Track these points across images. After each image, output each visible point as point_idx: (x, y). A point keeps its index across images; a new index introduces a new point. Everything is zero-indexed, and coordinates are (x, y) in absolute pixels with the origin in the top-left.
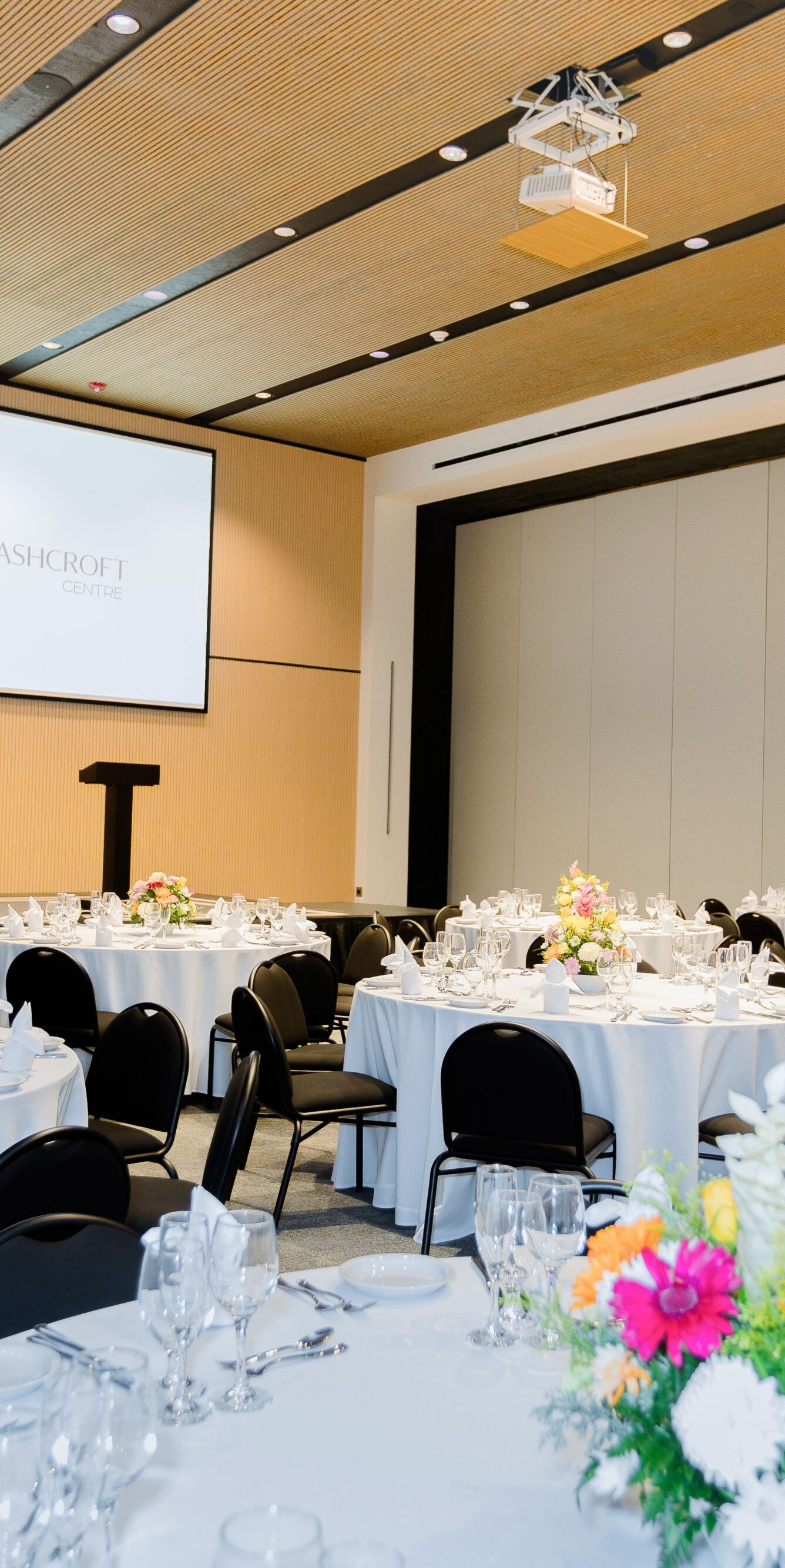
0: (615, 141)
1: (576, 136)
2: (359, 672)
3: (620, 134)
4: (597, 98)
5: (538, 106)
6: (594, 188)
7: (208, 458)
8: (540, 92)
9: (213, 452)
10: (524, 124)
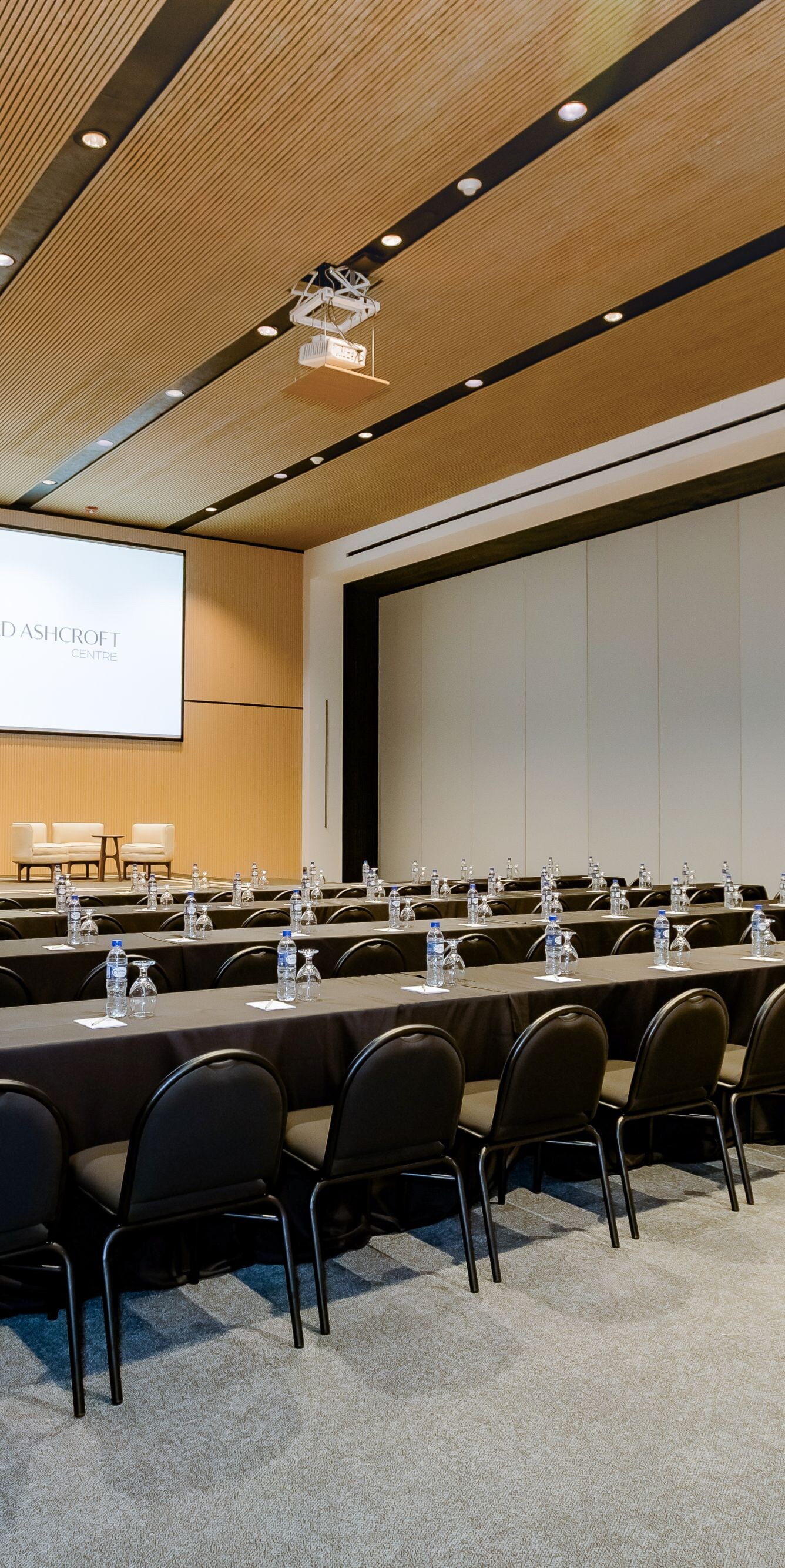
0: (365, 316)
1: (329, 315)
2: (302, 708)
3: (367, 310)
4: (349, 287)
5: (306, 294)
6: (347, 350)
7: (180, 558)
8: (308, 281)
9: (184, 552)
10: (298, 307)
